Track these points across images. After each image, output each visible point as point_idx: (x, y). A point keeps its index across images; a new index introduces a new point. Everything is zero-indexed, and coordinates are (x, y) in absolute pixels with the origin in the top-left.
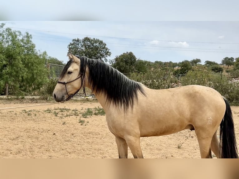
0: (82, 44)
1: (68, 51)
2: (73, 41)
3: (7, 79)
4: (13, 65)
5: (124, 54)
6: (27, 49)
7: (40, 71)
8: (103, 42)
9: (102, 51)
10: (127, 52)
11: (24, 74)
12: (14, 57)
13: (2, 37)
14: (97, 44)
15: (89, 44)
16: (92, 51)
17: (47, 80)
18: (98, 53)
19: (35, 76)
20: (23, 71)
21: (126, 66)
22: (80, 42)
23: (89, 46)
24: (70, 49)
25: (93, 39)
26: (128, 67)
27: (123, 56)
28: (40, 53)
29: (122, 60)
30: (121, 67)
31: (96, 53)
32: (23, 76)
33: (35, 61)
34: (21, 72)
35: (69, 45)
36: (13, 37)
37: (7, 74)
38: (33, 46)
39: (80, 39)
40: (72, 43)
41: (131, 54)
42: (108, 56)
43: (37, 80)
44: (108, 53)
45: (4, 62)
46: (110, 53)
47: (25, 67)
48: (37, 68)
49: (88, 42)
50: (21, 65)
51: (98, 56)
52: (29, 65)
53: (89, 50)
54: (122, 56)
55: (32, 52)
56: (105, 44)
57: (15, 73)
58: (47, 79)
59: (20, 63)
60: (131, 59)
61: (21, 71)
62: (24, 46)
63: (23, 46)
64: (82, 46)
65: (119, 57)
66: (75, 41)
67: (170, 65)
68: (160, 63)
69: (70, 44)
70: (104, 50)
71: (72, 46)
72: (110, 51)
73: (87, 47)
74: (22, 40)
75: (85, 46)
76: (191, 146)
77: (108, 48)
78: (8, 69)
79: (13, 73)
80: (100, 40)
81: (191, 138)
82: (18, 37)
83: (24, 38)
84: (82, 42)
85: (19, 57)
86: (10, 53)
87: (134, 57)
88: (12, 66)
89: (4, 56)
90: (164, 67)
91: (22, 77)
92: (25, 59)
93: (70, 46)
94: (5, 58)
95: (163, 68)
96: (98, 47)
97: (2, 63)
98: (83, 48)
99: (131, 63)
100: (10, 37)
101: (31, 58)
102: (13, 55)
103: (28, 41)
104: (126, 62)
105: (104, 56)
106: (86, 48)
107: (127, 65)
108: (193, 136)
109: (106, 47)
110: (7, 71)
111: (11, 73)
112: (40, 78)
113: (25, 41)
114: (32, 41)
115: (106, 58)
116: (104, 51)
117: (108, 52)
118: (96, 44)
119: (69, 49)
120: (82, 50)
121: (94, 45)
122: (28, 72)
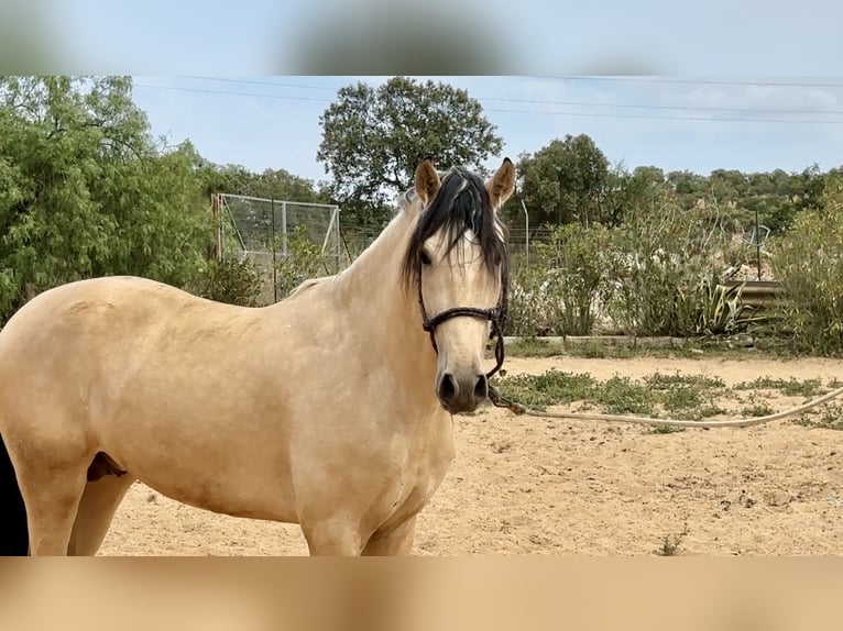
0: (381, 107)
1: (323, 139)
2: (344, 95)
3: (29, 265)
4: (54, 205)
5: (556, 143)
6: (114, 136)
7: (169, 225)
8: (469, 96)
9: (464, 133)
10: (569, 138)
11: (100, 240)
12: (55, 170)
13: (11, 87)
14: (444, 107)
15: (407, 108)
16: (424, 134)
17: (197, 263)
18: (446, 143)
19: (147, 249)
20: (96, 228)
21: (562, 195)
22: (372, 99)
23: (409, 114)
24: (329, 128)
25: (425, 87)
26: (573, 198)
27: (553, 152)
28: (166, 151)
29: (545, 172)
30: (544, 199)
31: (439, 144)
32: (94, 248)
33: (147, 184)
34: (85, 234)
35: (327, 114)
36: (51, 86)
37: (27, 244)
38: (137, 123)
39: (369, 86)
40: (340, 104)
41: (583, 144)
42: (489, 154)
43: (158, 263)
44: (488, 143)
45: (16, 194)
46: (497, 141)
47: (102, 211)
48: (154, 215)
49: (406, 100)
50: (84, 204)
51: (448, 155)
52: (122, 200)
53: (411, 131)
54: (546, 152)
55: (137, 145)
56: (477, 106)
57: (60, 238)
58: (201, 260)
59: (81, 197)
60: (584, 164)
61: (88, 229)
62: (102, 123)
63: (99, 123)
64: (379, 117)
65: (532, 157)
66: (352, 94)
67: (776, 184)
68: (735, 179)
69: (329, 108)
70: (472, 129)
71: (340, 117)
72: (496, 134)
73: (402, 119)
74: (93, 99)
75: (394, 117)
76: (727, 545)
77: (489, 120)
78: (30, 223)
79: (52, 239)
80: (455, 89)
81: (740, 509)
82: (73, 84)
83: (100, 89)
84: (382, 97)
85: (75, 171)
86: (43, 155)
87: (599, 155)
88: (47, 206)
89: (17, 168)
90: (750, 195)
91: (92, 254)
92: (103, 177)
93: (332, 118)
94: (18, 175)
95: (748, 198)
96: (447, 118)
97: (8, 196)
98: (384, 125)
99: (586, 182)
100: (41, 85)
101: (130, 173)
102: (54, 164)
103: (118, 102)
104: (565, 180)
105: (473, 154)
106: (397, 124)
107: (569, 189)
108: (753, 498)
109: (481, 116)
110: (30, 232)
111: (46, 236)
112: (172, 257)
113: (104, 102)
114: (132, 100)
115: (482, 162)
116: (472, 135)
117: (489, 138)
118: (440, 106)
119: (327, 130)
120: (381, 130)
121: (431, 109)
122: (115, 232)
